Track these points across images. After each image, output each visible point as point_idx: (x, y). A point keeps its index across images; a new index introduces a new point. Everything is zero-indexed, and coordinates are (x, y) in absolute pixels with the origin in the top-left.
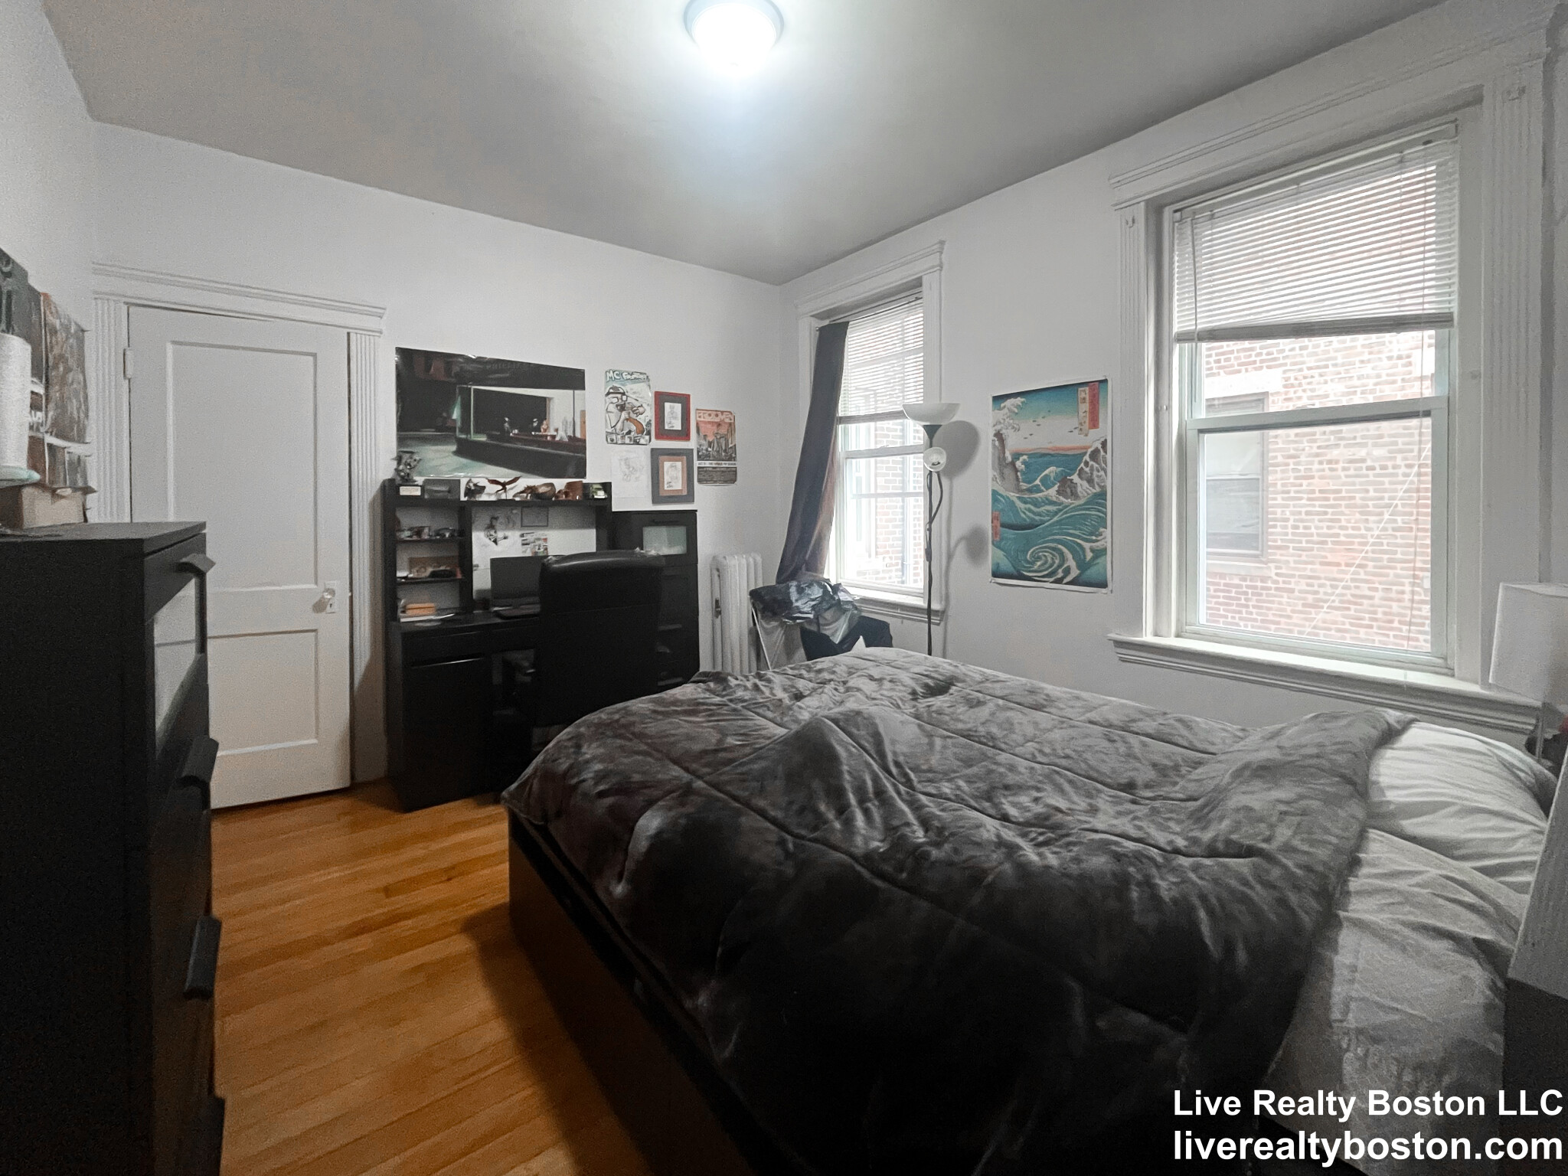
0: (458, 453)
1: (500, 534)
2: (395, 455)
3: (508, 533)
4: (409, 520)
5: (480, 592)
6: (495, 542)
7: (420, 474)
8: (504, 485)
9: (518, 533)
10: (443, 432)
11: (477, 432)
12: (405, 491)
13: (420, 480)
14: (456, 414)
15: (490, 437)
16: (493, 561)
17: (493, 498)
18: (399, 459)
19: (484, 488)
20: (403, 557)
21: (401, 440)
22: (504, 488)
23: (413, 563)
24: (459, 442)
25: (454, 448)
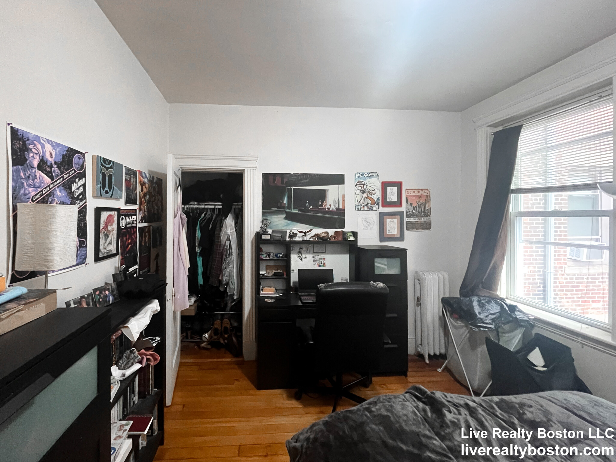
0: (286, 218)
1: (304, 256)
2: (261, 220)
3: (307, 256)
4: (266, 248)
5: (294, 283)
6: (301, 259)
7: (271, 228)
8: (305, 233)
9: (311, 256)
10: (280, 209)
11: (294, 208)
12: (264, 237)
13: (270, 231)
14: (285, 201)
15: (300, 210)
16: (299, 270)
17: (301, 239)
18: (263, 222)
19: (297, 234)
20: (263, 265)
21: (264, 214)
22: (305, 235)
23: (267, 268)
24: (286, 213)
25: (284, 216)
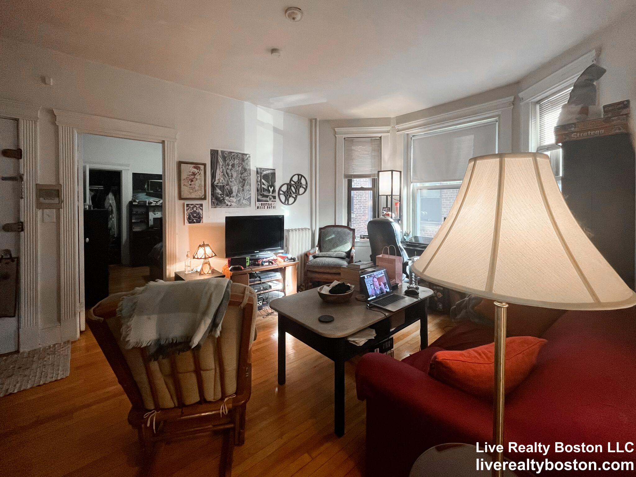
0: (146, 195)
1: (156, 213)
2: (132, 195)
3: (158, 213)
4: (135, 210)
5: (151, 225)
6: (155, 214)
7: (137, 200)
8: (157, 202)
9: (160, 213)
10: (143, 190)
11: (151, 190)
12: (134, 203)
13: (137, 201)
14: (146, 186)
15: (153, 191)
16: (154, 218)
17: (154, 205)
18: (133, 197)
19: (152, 203)
20: (133, 218)
21: (133, 192)
22: (157, 203)
23: (136, 219)
24: (146, 193)
25: (145, 194)
